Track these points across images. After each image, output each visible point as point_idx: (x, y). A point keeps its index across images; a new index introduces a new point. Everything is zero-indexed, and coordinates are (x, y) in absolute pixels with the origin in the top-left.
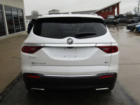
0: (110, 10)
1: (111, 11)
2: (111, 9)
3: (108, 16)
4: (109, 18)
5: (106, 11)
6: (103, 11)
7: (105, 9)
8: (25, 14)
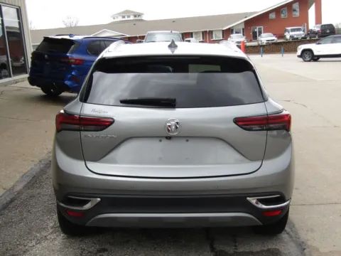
0: (294, 13)
1: (297, 14)
2: (298, 10)
3: (286, 31)
4: (288, 37)
5: (282, 16)
6: (272, 16)
7: (278, 10)
8: (27, 20)
